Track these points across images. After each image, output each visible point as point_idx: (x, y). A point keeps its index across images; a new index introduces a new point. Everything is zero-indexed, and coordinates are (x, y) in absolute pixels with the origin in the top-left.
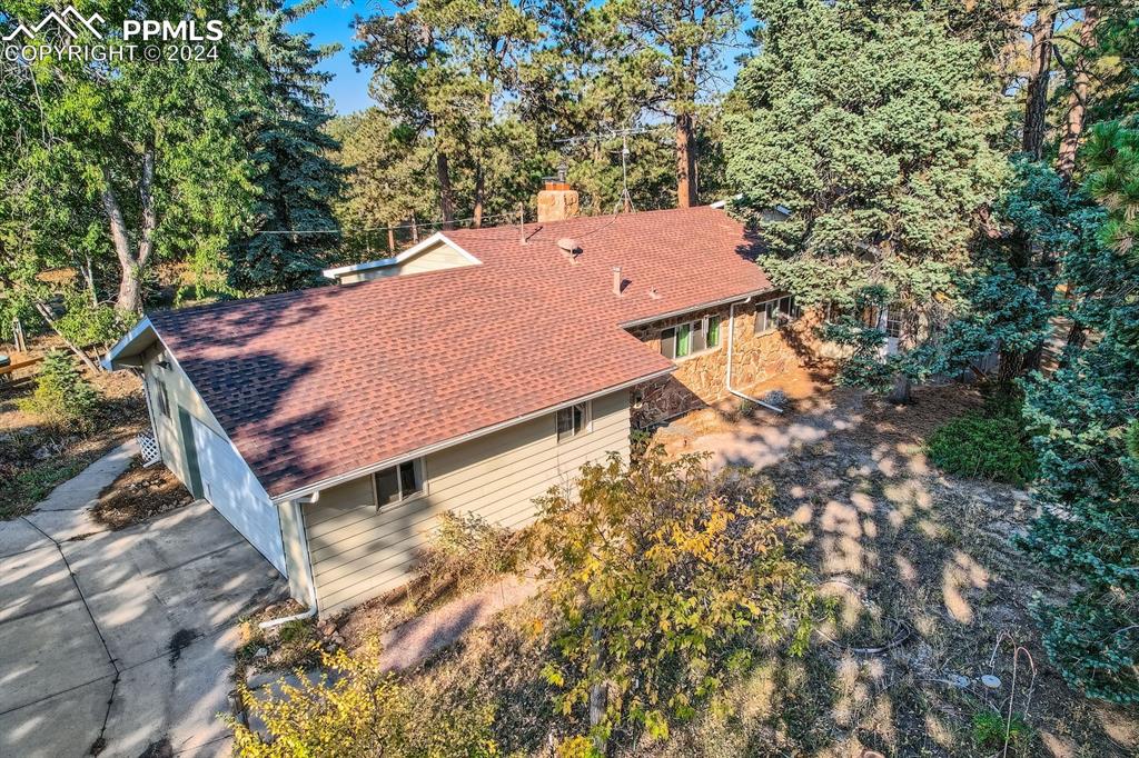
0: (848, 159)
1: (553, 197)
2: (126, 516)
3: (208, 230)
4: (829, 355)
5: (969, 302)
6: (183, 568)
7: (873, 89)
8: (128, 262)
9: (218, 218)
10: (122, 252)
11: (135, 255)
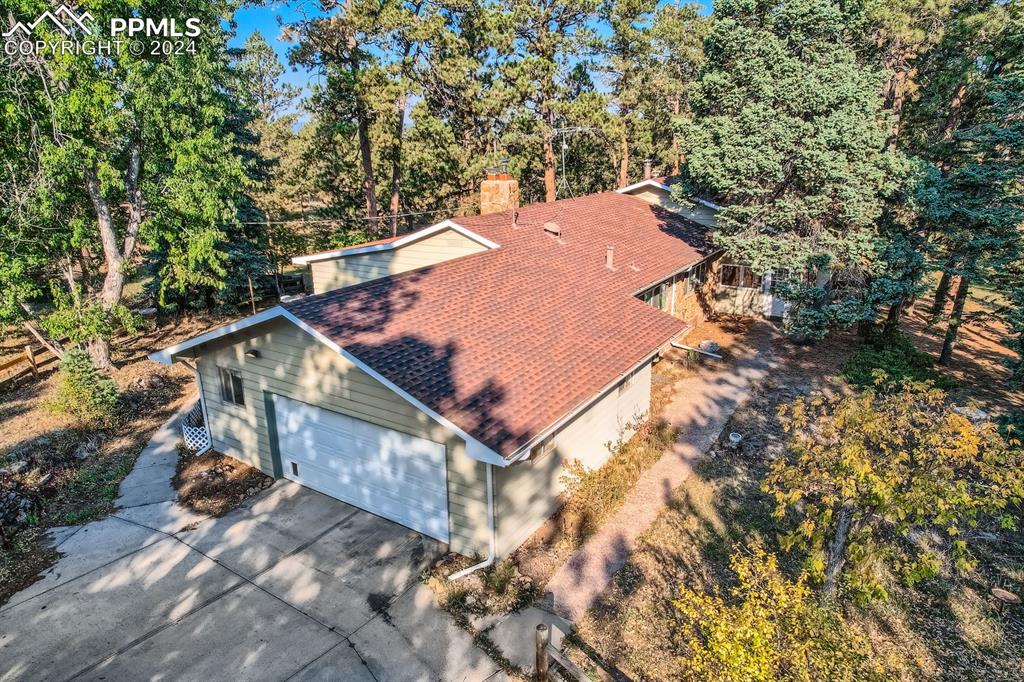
0: (815, 158)
1: (498, 186)
2: (220, 503)
3: (199, 222)
4: (723, 311)
5: (886, 263)
6: (320, 541)
7: (823, 103)
8: (116, 257)
9: (209, 211)
10: (110, 247)
11: (122, 250)
